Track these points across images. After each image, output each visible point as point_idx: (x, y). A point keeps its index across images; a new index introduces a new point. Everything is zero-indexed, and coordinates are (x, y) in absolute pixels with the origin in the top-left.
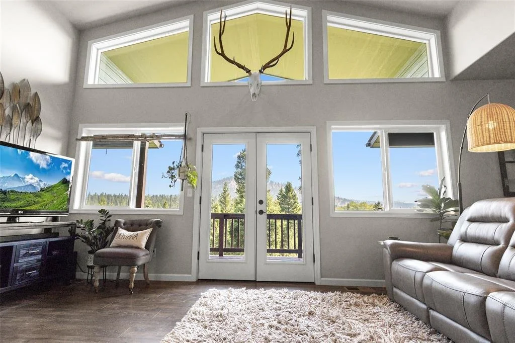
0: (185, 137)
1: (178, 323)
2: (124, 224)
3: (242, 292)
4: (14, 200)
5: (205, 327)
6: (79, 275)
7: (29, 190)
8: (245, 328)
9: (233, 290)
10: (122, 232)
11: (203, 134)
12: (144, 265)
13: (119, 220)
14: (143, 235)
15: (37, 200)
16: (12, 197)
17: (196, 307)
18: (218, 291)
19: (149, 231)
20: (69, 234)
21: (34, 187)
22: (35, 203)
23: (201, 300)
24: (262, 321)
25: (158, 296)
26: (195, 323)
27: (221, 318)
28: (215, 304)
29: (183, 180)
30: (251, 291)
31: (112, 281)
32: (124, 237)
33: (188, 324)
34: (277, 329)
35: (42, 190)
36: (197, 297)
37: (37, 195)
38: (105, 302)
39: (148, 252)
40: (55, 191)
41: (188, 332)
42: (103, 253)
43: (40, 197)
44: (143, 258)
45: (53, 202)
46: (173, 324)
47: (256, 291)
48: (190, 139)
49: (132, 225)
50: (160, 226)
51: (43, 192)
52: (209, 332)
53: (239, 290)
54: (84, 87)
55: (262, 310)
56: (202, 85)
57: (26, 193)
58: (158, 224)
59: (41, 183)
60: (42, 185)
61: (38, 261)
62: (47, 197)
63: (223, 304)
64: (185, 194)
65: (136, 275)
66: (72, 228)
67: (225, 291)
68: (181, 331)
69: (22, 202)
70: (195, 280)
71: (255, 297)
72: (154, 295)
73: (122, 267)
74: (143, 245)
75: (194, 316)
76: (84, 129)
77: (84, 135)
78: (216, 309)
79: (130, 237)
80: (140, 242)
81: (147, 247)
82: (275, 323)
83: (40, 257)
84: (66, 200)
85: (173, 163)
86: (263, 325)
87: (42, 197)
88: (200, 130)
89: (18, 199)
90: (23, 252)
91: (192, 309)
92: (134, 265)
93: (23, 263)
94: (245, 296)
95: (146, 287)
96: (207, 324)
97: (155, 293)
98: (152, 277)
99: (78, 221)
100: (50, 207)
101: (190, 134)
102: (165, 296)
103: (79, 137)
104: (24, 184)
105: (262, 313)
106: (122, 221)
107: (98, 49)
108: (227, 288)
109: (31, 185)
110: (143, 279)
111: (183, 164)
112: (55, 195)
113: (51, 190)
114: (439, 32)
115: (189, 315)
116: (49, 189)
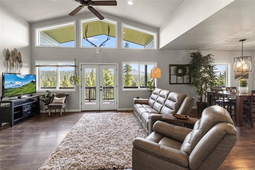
0: (75, 66)
1: (77, 123)
2: (56, 95)
3: (95, 114)
4: (10, 92)
5: (84, 124)
6: (41, 111)
7: (17, 87)
8: (94, 123)
9: (92, 114)
10: (55, 98)
11: (81, 65)
12: (64, 108)
13: (54, 94)
14: (63, 99)
15: (21, 90)
16: (9, 91)
17: (81, 119)
18: (88, 114)
19: (65, 98)
20: (37, 99)
21: (20, 86)
22: (20, 91)
23: (83, 117)
24: (98, 121)
25: (70, 117)
26: (81, 123)
27: (88, 121)
28: (87, 118)
29: (75, 81)
30: (97, 114)
31: (54, 113)
32: (57, 100)
33: (79, 123)
34: (102, 123)
35: (23, 86)
36: (82, 116)
37: (21, 88)
38: (54, 119)
39: (65, 104)
40: (29, 85)
41: (79, 125)
42: (50, 105)
43: (22, 89)
44: (64, 106)
45: (28, 90)
46: (75, 123)
47: (99, 113)
48: (77, 67)
49: (59, 95)
50: (68, 96)
51: (24, 87)
52: (85, 124)
53: (94, 113)
54: (35, 46)
55: (99, 118)
56: (80, 48)
57: (16, 88)
58: (68, 95)
59: (22, 84)
60: (23, 84)
61: (30, 109)
62: (26, 88)
63: (89, 118)
64: (76, 85)
65: (62, 111)
66: (38, 98)
67: (90, 114)
68: (78, 125)
69: (14, 92)
70: (81, 111)
71: (98, 115)
72: (68, 116)
73: (57, 109)
74: (63, 102)
75: (81, 121)
76: (37, 62)
77: (37, 64)
78: (87, 119)
79: (59, 100)
80: (62, 101)
81: (65, 103)
82: (102, 121)
83: (30, 108)
84: (34, 88)
85: (72, 76)
86: (99, 122)
87: (23, 88)
88: (80, 64)
89: (12, 91)
90: (25, 107)
91: (80, 120)
92: (61, 108)
93: (26, 110)
94: (95, 115)
95: (65, 114)
96: (84, 123)
97: (69, 116)
98: (67, 111)
99: (40, 95)
100: (28, 92)
101: (77, 65)
102: (72, 116)
103: (35, 65)
104: (15, 85)
105: (99, 119)
106: (55, 94)
107: (39, 31)
108: (91, 113)
109: (18, 85)
110: (64, 112)
111: (75, 76)
112: (29, 87)
113: (27, 85)
114: (157, 33)
115: (79, 121)
116: (26, 85)
